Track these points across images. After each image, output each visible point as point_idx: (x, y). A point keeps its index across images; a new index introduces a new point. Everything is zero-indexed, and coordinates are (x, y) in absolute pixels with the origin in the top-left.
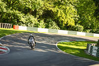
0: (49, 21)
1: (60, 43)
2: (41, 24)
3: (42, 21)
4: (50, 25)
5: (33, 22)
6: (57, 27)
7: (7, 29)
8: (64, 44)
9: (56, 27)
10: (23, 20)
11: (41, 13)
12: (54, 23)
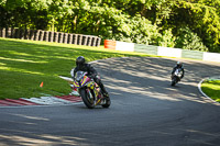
0: (185, 32)
1: (208, 82)
2: (164, 38)
3: (169, 32)
4: (186, 42)
5: (147, 33)
6: (202, 47)
7: (89, 48)
8: (215, 83)
9: (198, 45)
10: (126, 28)
11: (167, 13)
12: (195, 36)
